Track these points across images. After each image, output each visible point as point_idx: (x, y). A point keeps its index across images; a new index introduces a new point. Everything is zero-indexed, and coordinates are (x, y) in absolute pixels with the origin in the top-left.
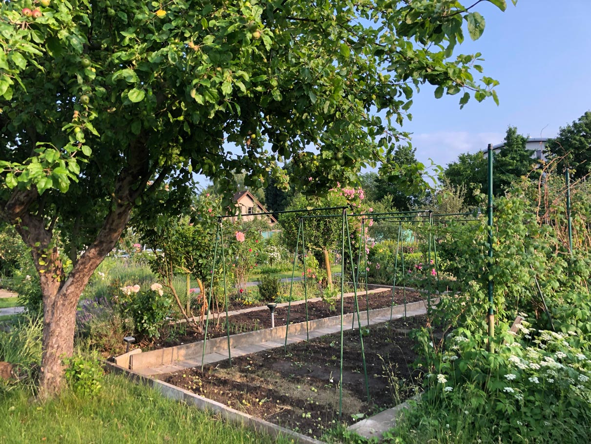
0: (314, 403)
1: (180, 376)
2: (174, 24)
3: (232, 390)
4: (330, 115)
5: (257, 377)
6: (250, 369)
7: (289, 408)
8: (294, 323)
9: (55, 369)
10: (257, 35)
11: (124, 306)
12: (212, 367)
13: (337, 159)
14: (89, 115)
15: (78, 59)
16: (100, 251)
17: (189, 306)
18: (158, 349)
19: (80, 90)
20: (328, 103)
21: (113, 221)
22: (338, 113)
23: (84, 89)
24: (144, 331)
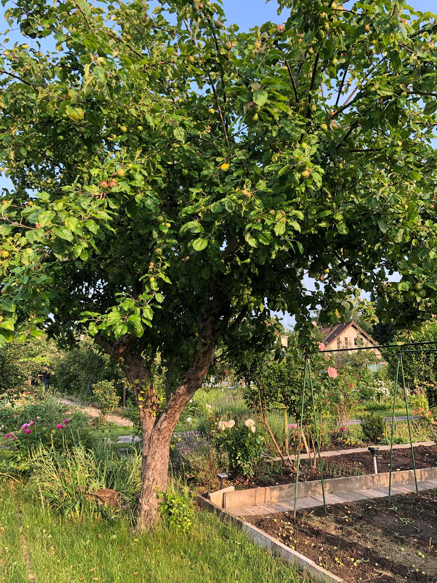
0: (420, 572)
1: (271, 520)
2: (235, 175)
3: (325, 543)
4: (406, 244)
5: (354, 531)
6: (347, 520)
7: (389, 574)
8: (402, 470)
9: (151, 501)
10: (306, 173)
11: (220, 441)
12: (306, 513)
13: (416, 291)
14: (163, 264)
15: (154, 217)
16: (188, 388)
17: (287, 443)
18: (252, 488)
19: (155, 244)
20: (402, 231)
21: (199, 359)
22: (414, 241)
23: (158, 242)
24: (239, 467)
